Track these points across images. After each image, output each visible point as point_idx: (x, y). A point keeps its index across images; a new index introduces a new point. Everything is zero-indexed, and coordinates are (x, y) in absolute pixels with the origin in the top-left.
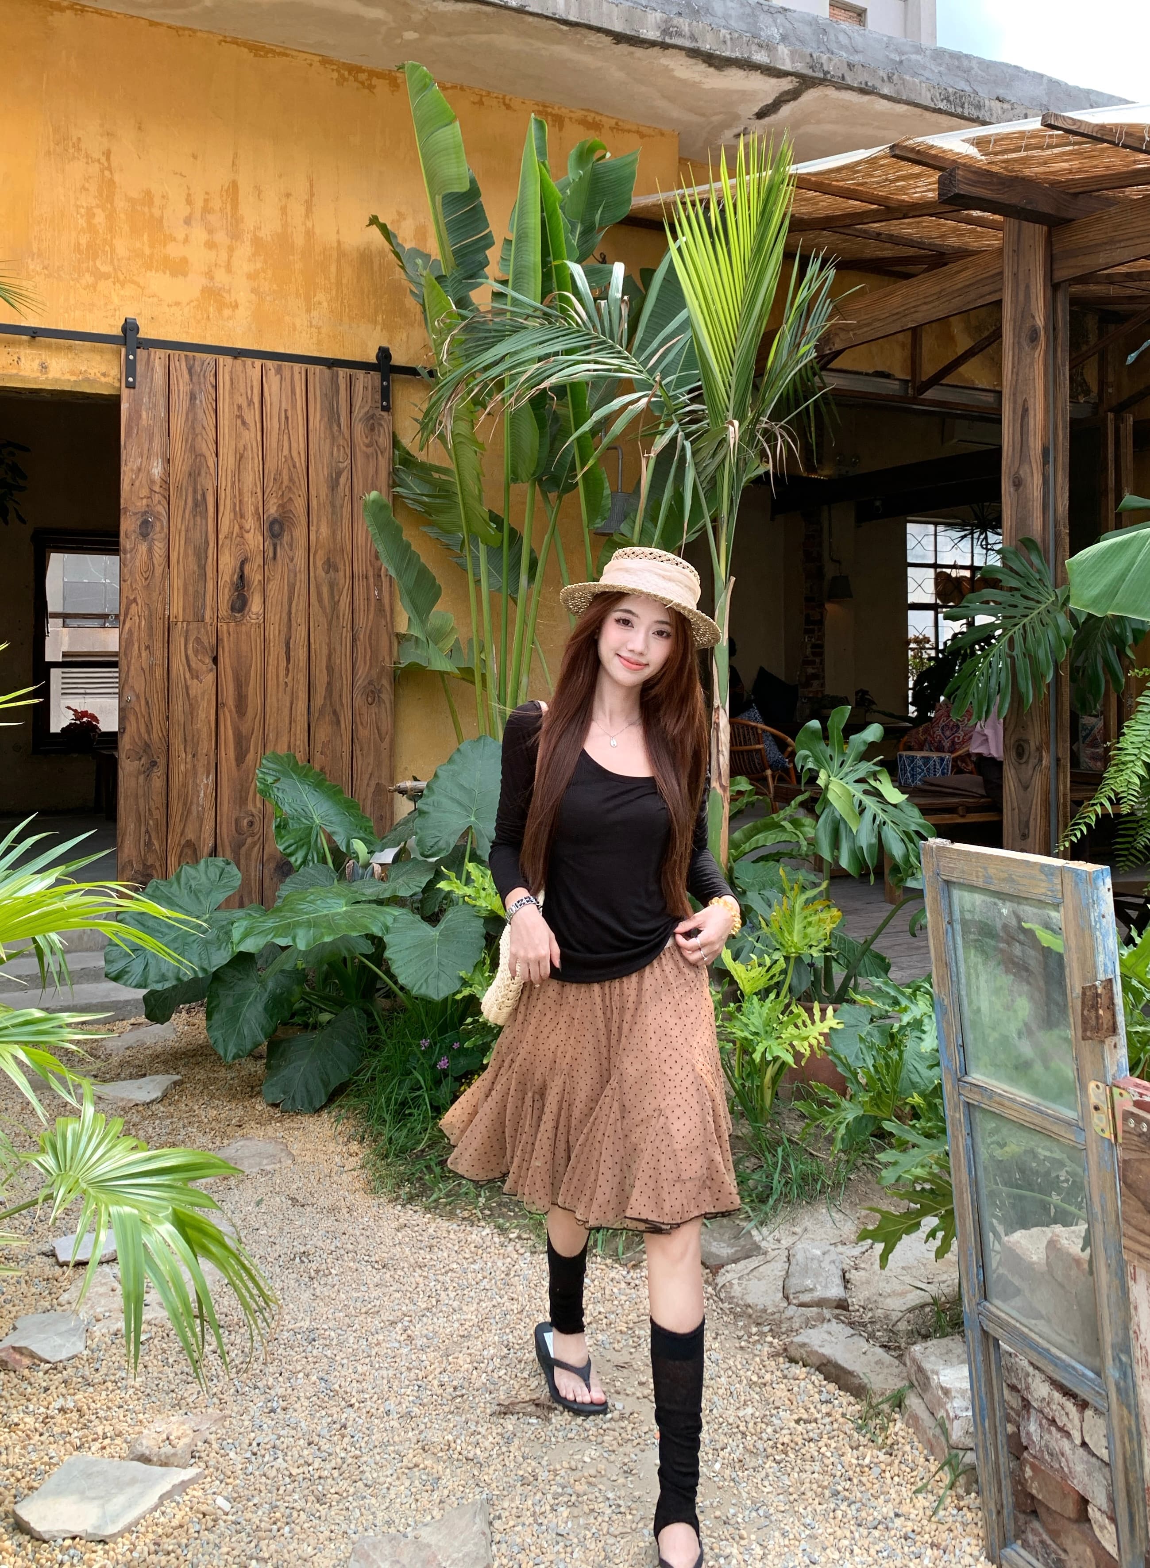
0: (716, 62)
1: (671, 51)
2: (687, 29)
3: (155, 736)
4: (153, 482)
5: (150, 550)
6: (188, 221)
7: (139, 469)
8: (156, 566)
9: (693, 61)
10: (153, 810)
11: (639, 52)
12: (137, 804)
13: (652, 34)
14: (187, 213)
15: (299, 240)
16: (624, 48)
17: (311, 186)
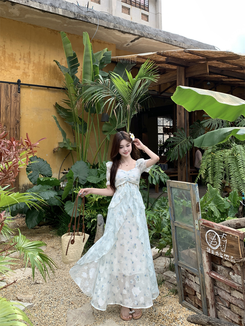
0: (124, 32)
1: (115, 30)
2: (118, 26)
6: (20, 59)
9: (119, 32)
11: (109, 30)
13: (112, 27)
14: (20, 58)
15: (42, 63)
16: (106, 29)
17: (45, 53)
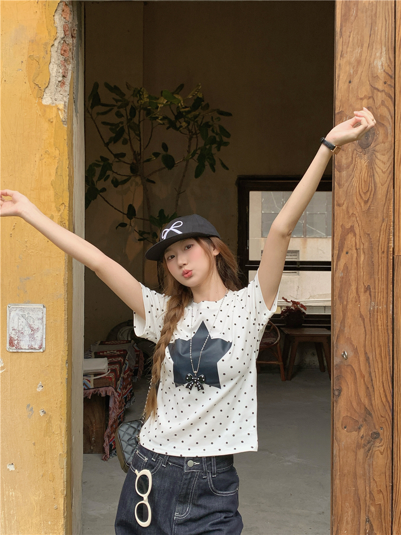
3: (377, 402)
4: (375, 77)
5: (371, 165)
7: (359, 62)
8: (379, 185)
10: (375, 494)
12: (355, 486)
